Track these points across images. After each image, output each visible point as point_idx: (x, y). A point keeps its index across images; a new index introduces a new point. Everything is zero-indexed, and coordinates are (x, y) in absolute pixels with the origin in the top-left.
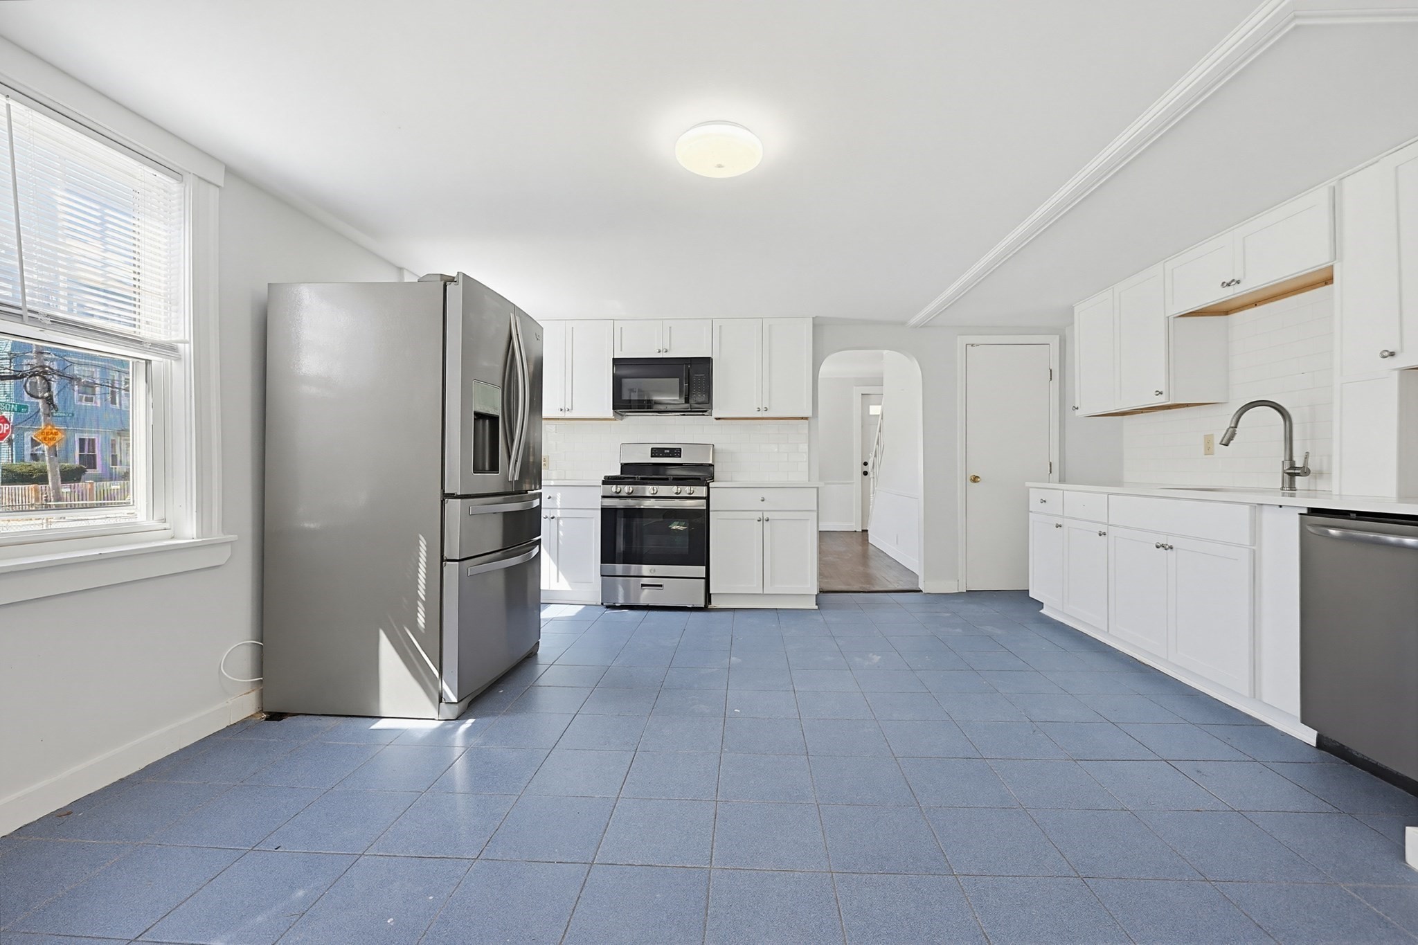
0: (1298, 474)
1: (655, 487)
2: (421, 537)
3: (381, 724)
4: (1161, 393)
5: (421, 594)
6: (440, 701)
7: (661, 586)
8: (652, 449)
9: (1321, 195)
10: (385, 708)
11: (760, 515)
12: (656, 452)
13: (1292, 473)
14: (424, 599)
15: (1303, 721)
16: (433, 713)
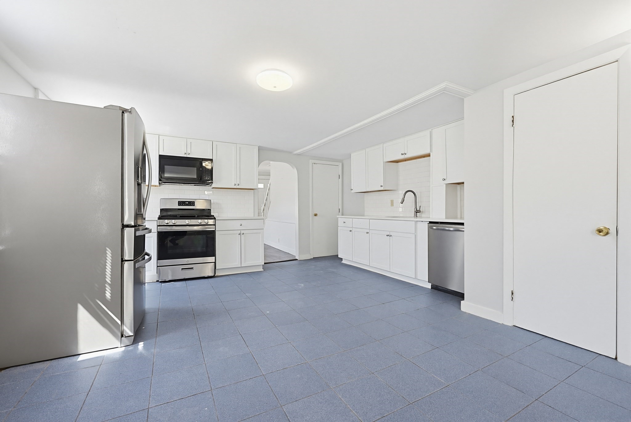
0: (418, 212)
1: (189, 220)
2: (107, 249)
3: (81, 358)
4: (382, 186)
5: (108, 280)
6: (122, 336)
7: (192, 268)
8: (179, 202)
9: (427, 133)
10: (82, 348)
11: (239, 232)
12: (180, 203)
13: (417, 212)
14: (110, 282)
15: (429, 282)
16: (118, 344)
